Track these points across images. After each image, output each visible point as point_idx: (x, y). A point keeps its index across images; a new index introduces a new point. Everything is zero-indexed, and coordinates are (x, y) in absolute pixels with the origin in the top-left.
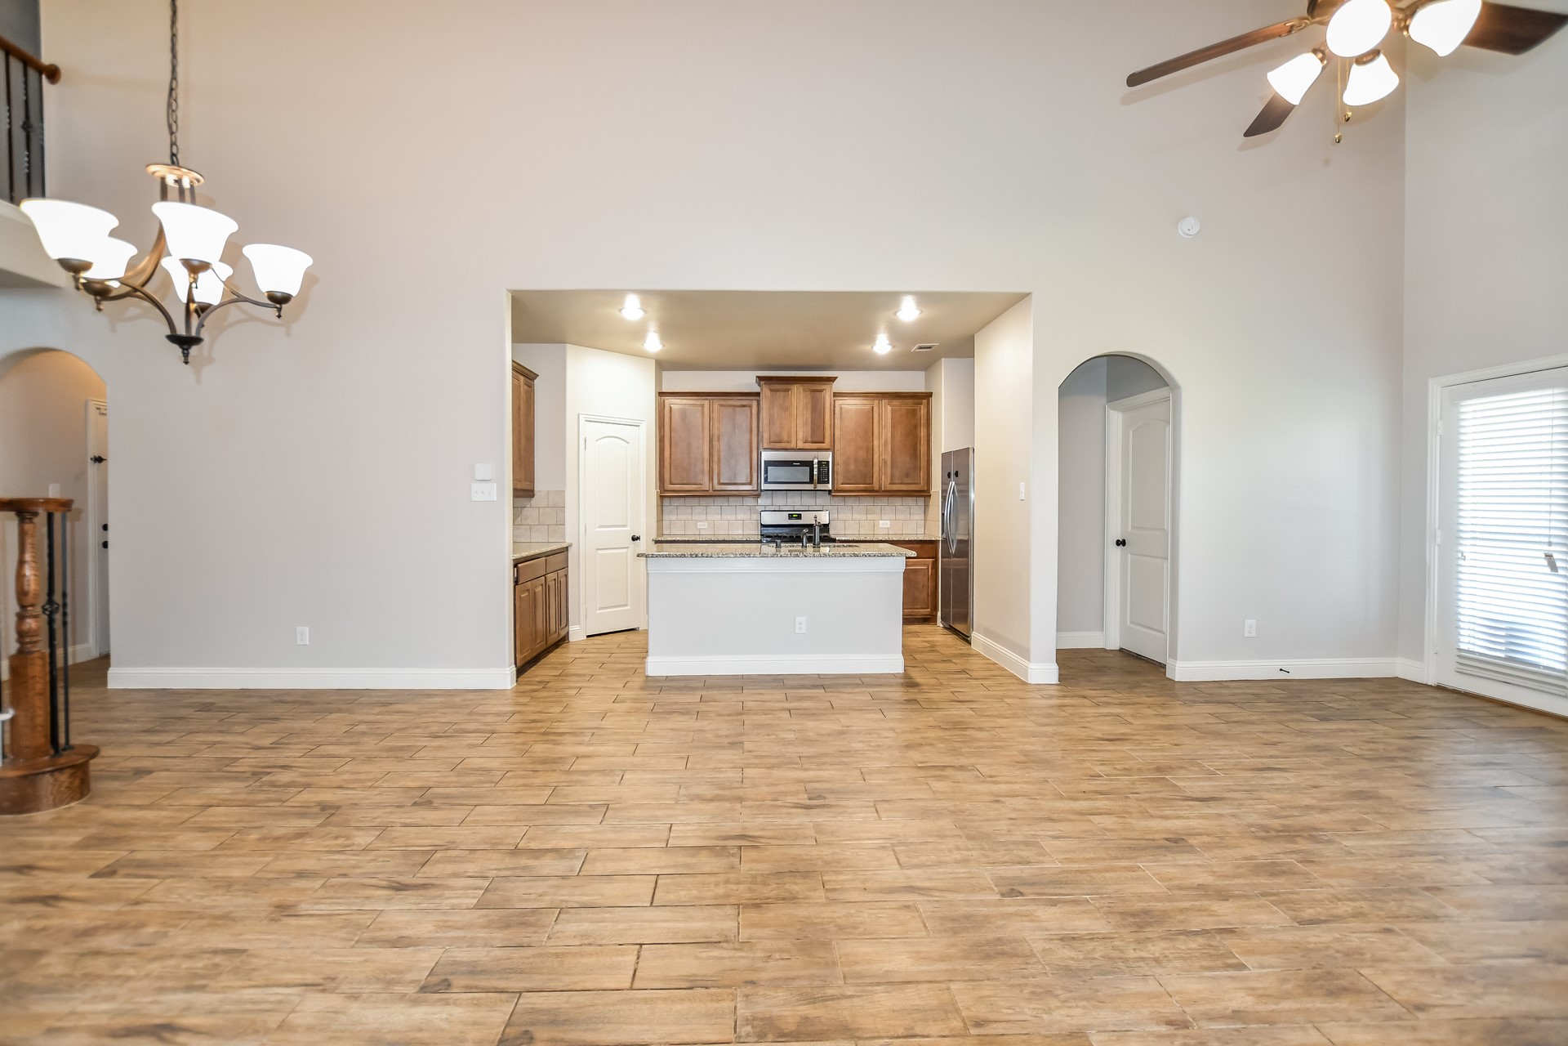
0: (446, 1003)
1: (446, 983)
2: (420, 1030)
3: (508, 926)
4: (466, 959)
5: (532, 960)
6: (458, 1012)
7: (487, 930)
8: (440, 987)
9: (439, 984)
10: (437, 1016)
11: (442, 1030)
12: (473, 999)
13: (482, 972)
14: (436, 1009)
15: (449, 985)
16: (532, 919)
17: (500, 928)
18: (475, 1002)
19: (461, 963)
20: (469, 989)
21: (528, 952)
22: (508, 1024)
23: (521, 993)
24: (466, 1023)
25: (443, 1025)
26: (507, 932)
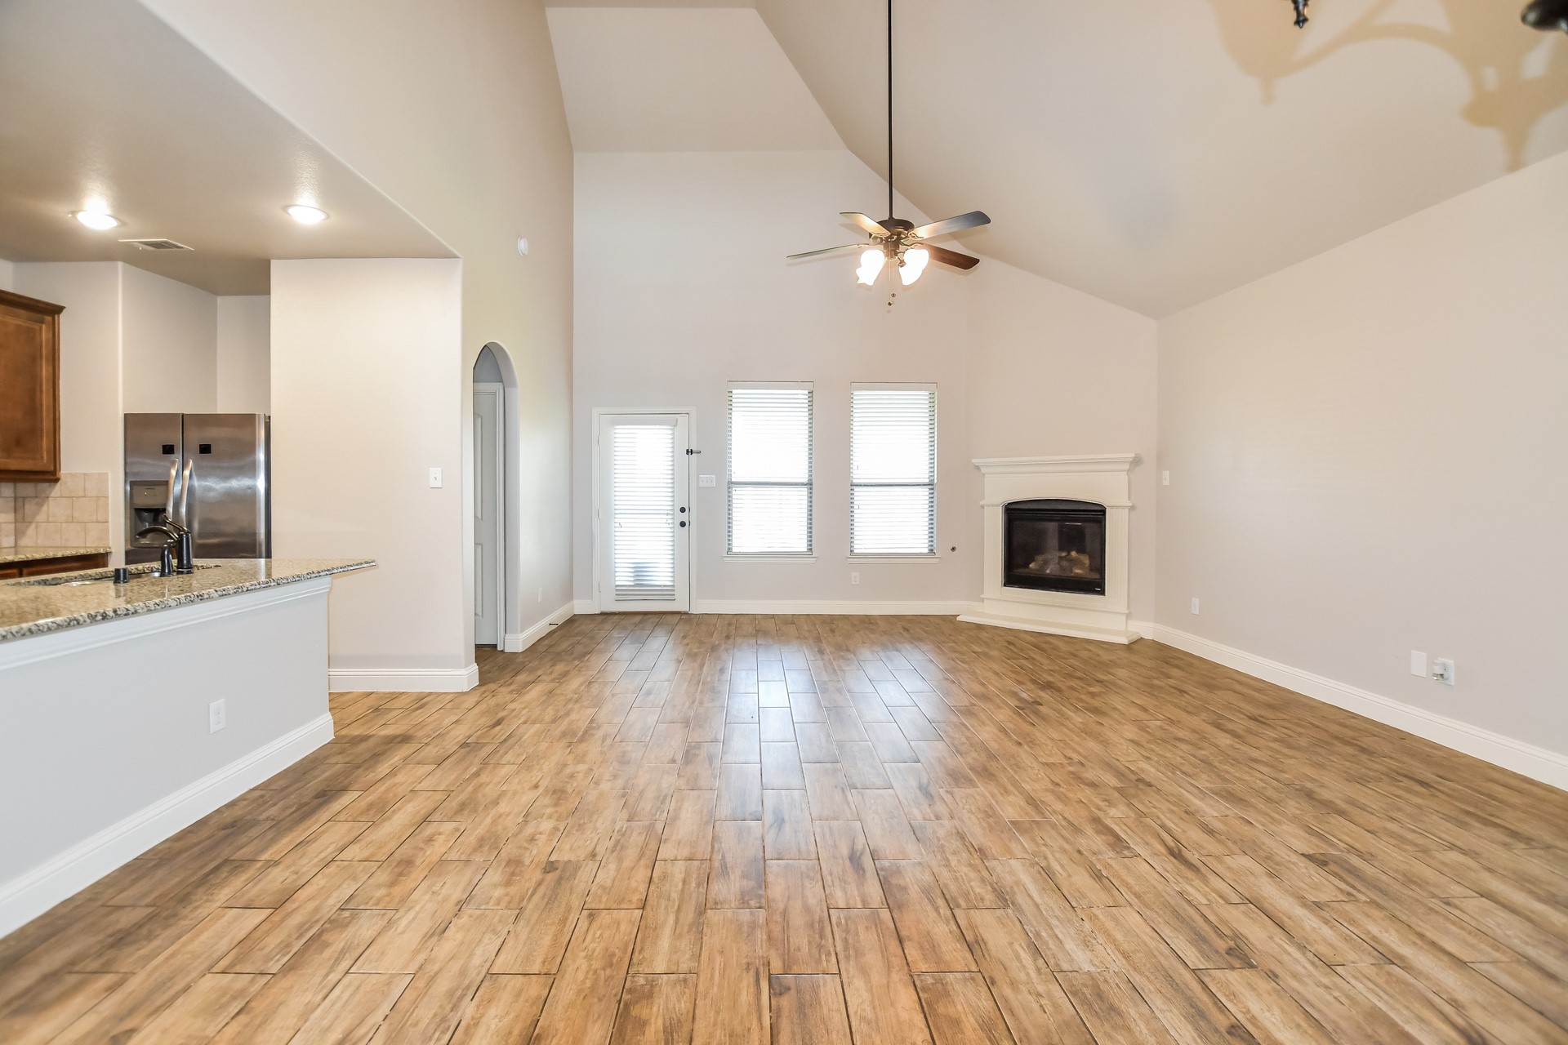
0: (1253, 1020)
1: (1233, 1030)
2: (1298, 1026)
3: (1112, 1008)
4: (1189, 1027)
5: (1149, 974)
6: (1255, 1007)
7: (1133, 1025)
8: (1242, 1034)
9: (1240, 1036)
10: (1274, 1020)
11: (1282, 1010)
12: (1231, 1001)
13: (1193, 1005)
14: (1268, 1024)
15: (1233, 1027)
16: (1087, 992)
17: (1119, 1013)
18: (1232, 997)
19: (1197, 1029)
20: (1223, 1009)
21: (1137, 979)
22: (1233, 968)
23: (1193, 970)
24: (1259, 995)
25: (1277, 1011)
26: (1123, 1007)
